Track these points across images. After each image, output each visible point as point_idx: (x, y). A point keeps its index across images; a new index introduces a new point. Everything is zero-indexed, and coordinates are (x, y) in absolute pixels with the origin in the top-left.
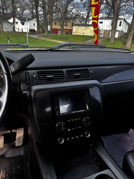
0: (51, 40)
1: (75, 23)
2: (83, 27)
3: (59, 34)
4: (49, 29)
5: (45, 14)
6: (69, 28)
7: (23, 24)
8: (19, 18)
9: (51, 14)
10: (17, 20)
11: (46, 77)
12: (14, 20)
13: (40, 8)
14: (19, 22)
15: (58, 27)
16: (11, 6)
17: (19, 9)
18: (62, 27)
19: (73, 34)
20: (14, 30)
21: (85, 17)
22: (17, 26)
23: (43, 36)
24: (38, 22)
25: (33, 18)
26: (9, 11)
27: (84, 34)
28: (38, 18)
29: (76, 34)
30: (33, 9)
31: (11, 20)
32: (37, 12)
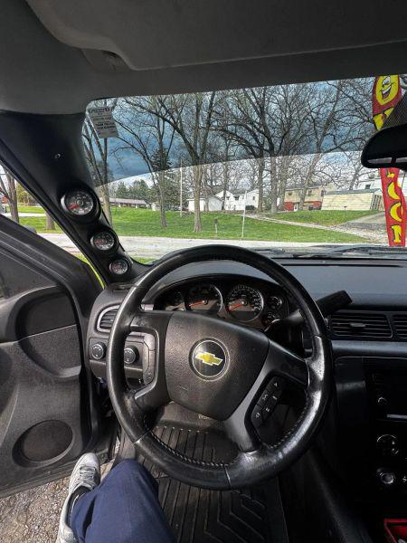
0: (281, 222)
1: (328, 190)
2: (345, 197)
3: (295, 210)
4: (278, 203)
5: (274, 181)
6: (314, 199)
7: (237, 198)
8: (232, 192)
9: (284, 179)
10: (228, 194)
11: (349, 326)
12: (225, 194)
13: (265, 173)
14: (232, 196)
15: (295, 198)
16: (222, 176)
17: (232, 178)
18: (303, 199)
19: (323, 209)
20: (223, 208)
21: (351, 177)
22: (227, 202)
23: (268, 216)
24: (261, 194)
25: (252, 188)
26: (219, 183)
27: (347, 209)
28: (261, 188)
29: (330, 209)
30: (254, 175)
31: (220, 195)
32: (261, 179)
